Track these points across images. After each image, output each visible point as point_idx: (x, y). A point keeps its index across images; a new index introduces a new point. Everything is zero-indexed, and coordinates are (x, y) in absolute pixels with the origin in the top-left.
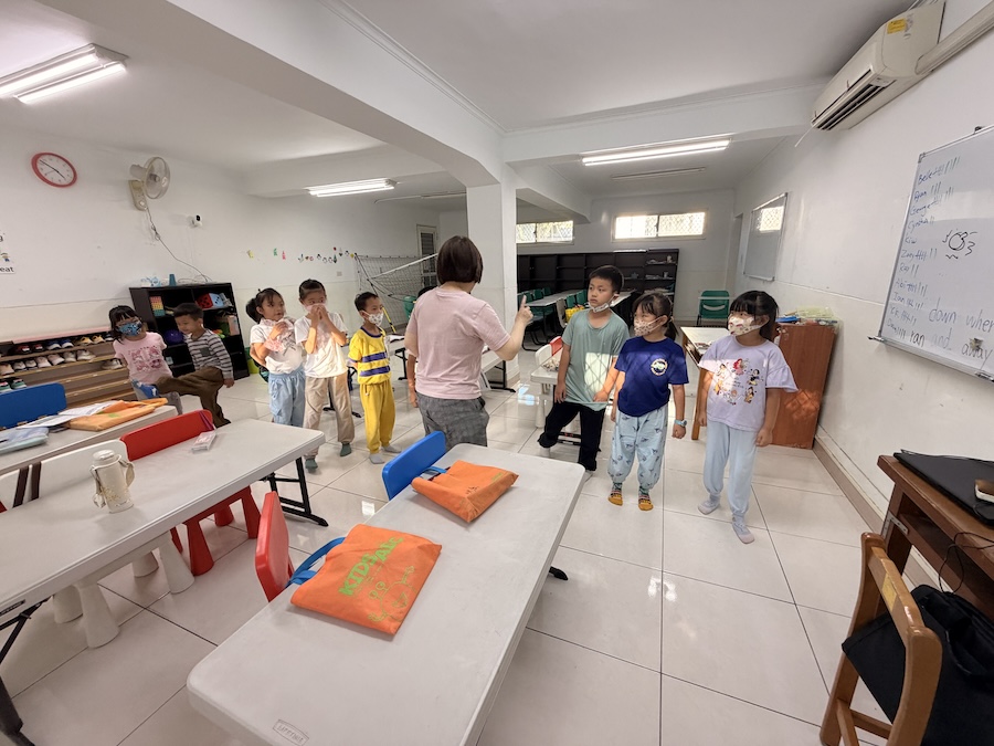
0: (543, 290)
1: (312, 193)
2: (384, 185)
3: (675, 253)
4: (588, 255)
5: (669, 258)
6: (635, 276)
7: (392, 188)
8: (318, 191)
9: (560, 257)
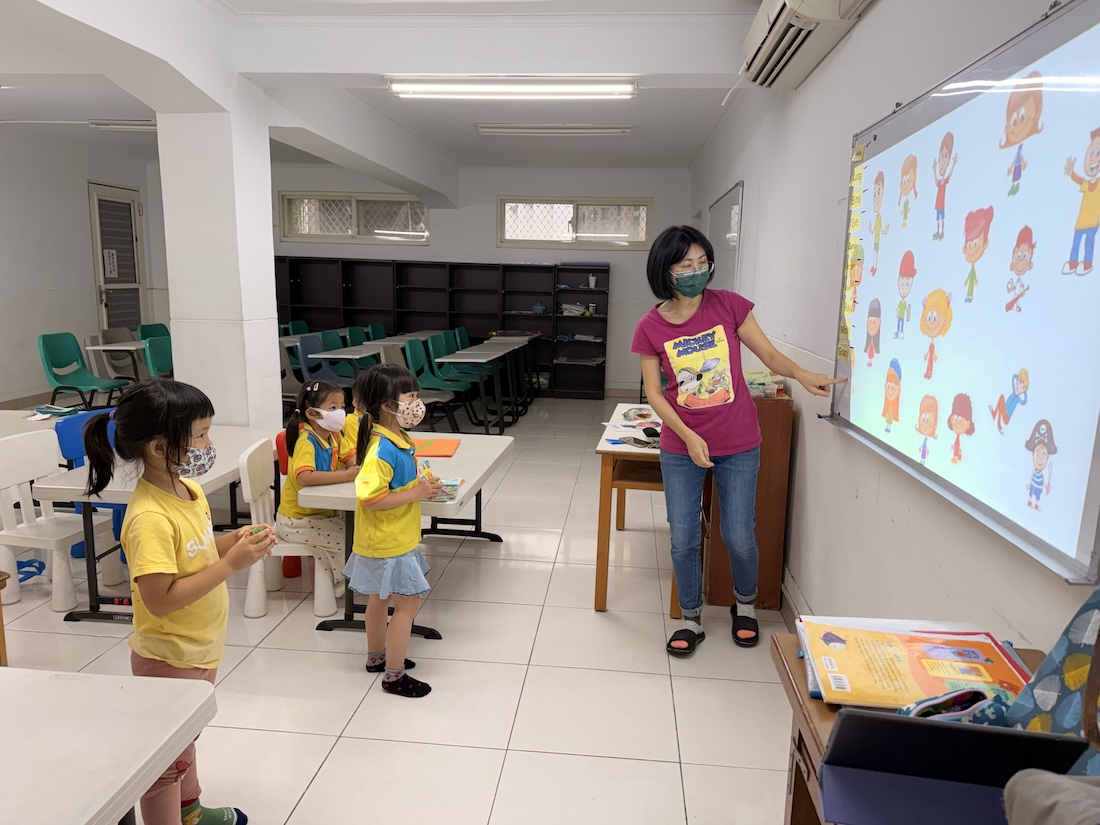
0: (369, 329)
3: (603, 271)
4: (455, 269)
5: (592, 280)
6: (538, 309)
9: (401, 269)
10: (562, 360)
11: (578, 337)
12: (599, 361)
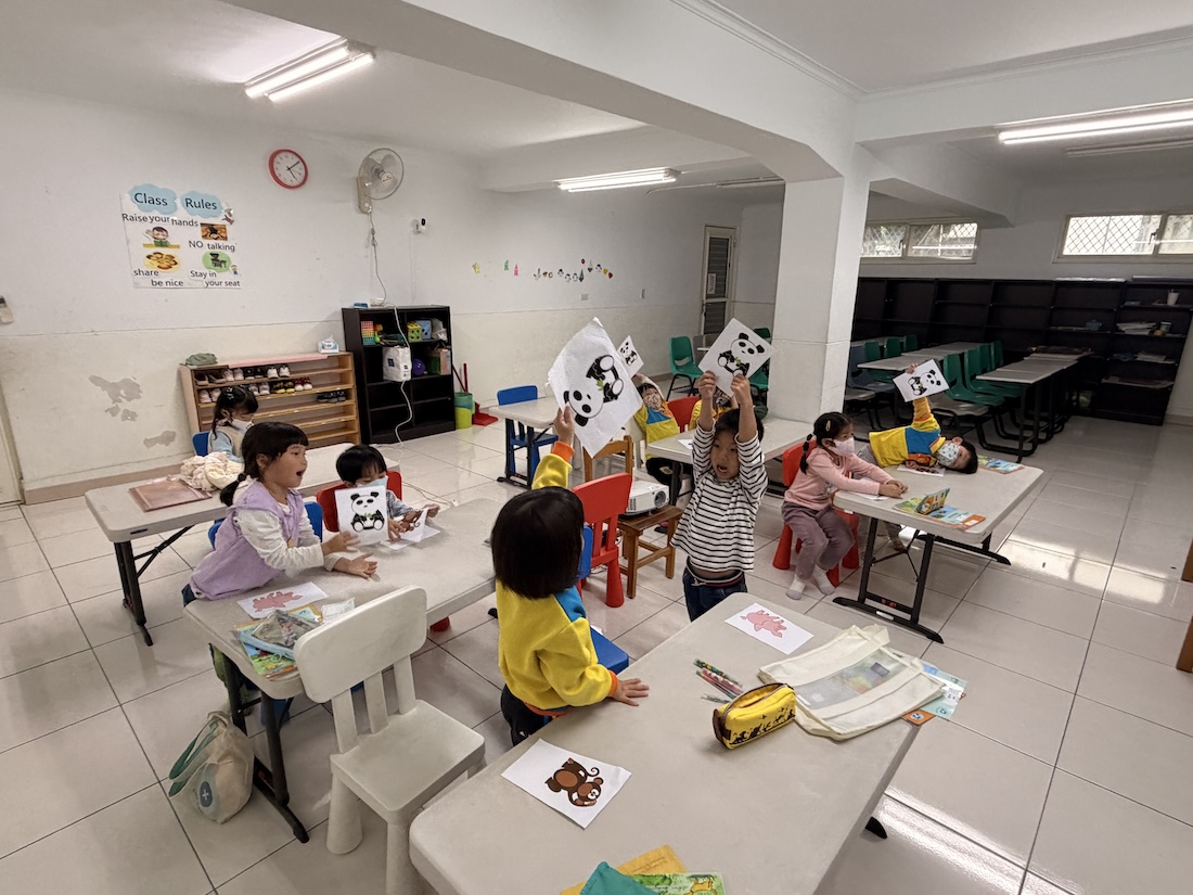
1: (563, 187)
2: (661, 176)
5: (1172, 298)
6: (1093, 326)
7: (674, 180)
8: (570, 185)
10: (1114, 380)
11: (1141, 357)
12: (1165, 384)
